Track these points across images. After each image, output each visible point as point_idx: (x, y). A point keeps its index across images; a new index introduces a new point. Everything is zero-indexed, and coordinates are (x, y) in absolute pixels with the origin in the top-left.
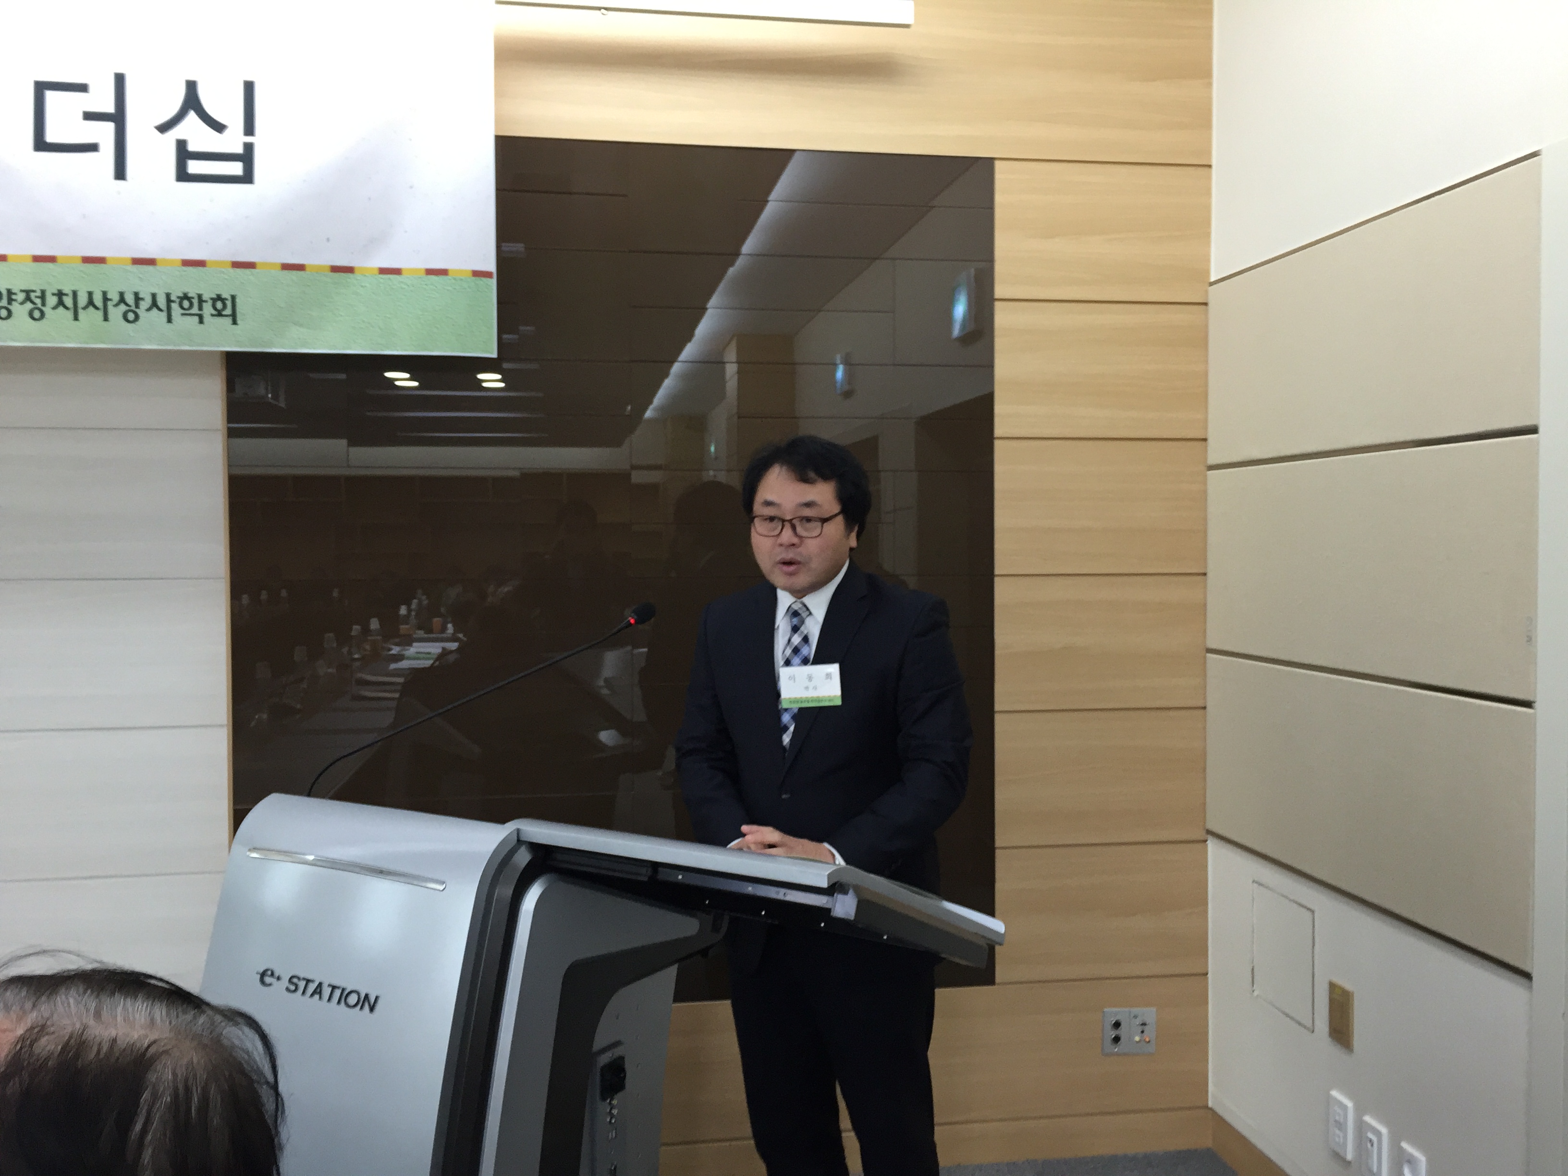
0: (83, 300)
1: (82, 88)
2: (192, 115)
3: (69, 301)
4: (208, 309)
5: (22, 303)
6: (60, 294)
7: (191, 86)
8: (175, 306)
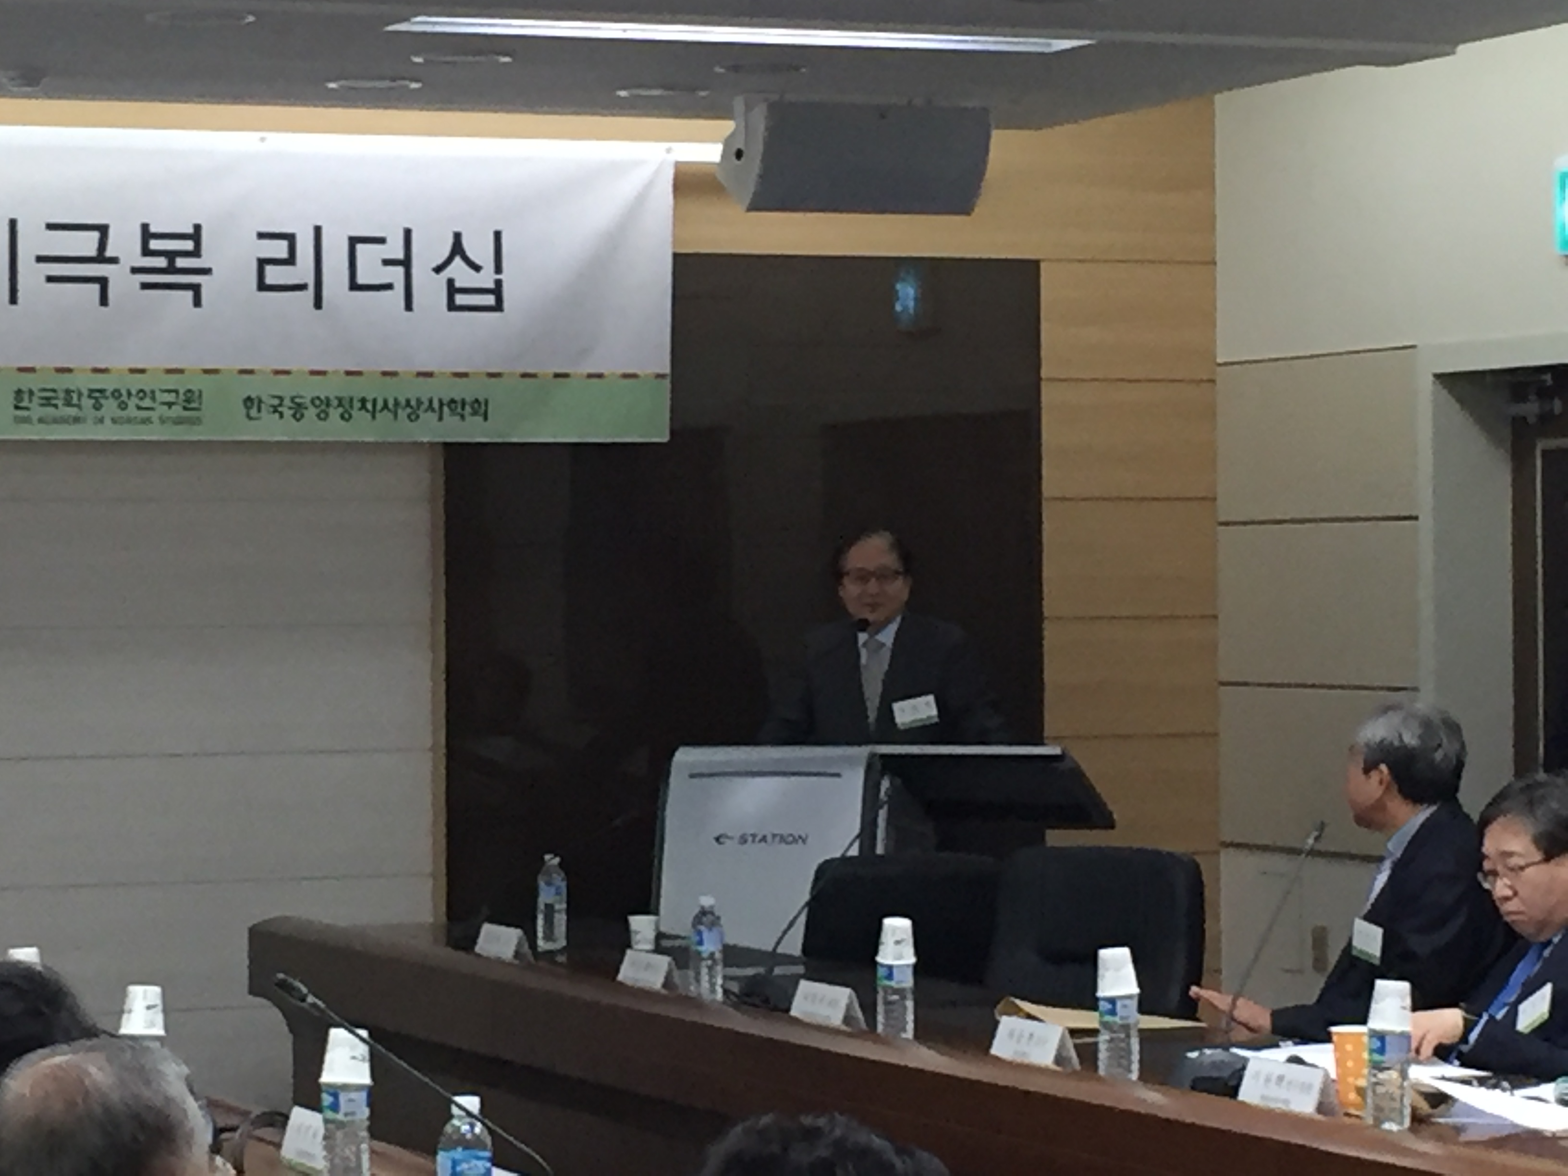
0: (380, 404)
1: (381, 241)
2: (458, 260)
3: (369, 406)
4: (468, 409)
5: (335, 408)
6: (363, 401)
7: (457, 236)
8: (446, 409)
